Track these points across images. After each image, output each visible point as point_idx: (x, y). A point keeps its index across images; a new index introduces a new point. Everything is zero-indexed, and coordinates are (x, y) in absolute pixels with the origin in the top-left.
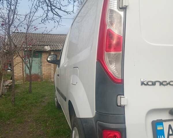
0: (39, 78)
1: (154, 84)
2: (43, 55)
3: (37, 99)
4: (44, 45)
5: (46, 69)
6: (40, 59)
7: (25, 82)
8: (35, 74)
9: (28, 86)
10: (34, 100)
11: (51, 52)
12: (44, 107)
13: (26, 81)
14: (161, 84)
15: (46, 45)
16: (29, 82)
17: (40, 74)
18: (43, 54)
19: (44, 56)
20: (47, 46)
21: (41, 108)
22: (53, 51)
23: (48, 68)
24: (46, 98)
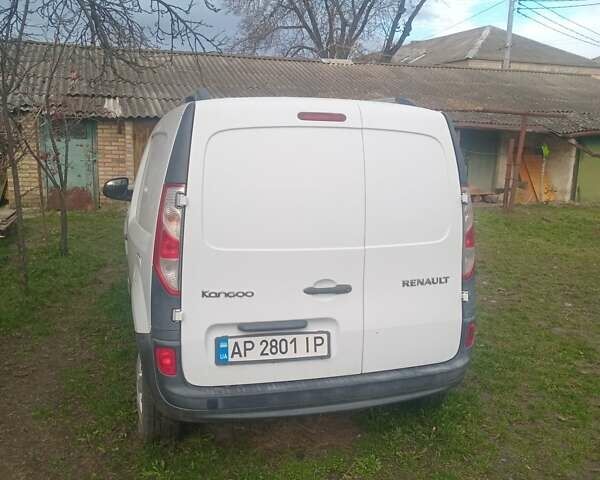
0: (89, 200)
1: (218, 295)
2: (99, 131)
3: (82, 275)
4: (103, 97)
5: (111, 173)
6: (90, 144)
7: (47, 214)
8: (76, 188)
9: (56, 229)
10: (75, 276)
11: (126, 123)
12: (102, 297)
13: (48, 210)
14: (227, 295)
15: (109, 97)
16: (59, 213)
17: (91, 188)
18: (99, 127)
19: (104, 133)
20: (112, 100)
21: (93, 300)
22: (130, 118)
23: (117, 169)
24: (108, 270)
